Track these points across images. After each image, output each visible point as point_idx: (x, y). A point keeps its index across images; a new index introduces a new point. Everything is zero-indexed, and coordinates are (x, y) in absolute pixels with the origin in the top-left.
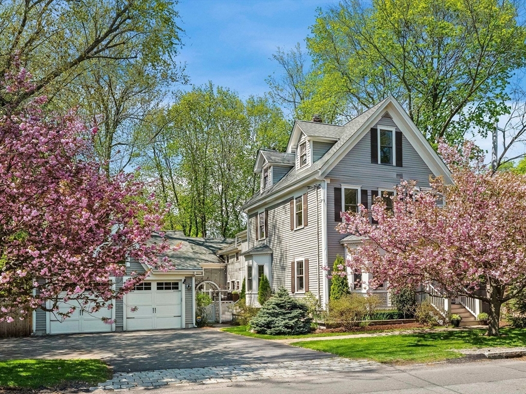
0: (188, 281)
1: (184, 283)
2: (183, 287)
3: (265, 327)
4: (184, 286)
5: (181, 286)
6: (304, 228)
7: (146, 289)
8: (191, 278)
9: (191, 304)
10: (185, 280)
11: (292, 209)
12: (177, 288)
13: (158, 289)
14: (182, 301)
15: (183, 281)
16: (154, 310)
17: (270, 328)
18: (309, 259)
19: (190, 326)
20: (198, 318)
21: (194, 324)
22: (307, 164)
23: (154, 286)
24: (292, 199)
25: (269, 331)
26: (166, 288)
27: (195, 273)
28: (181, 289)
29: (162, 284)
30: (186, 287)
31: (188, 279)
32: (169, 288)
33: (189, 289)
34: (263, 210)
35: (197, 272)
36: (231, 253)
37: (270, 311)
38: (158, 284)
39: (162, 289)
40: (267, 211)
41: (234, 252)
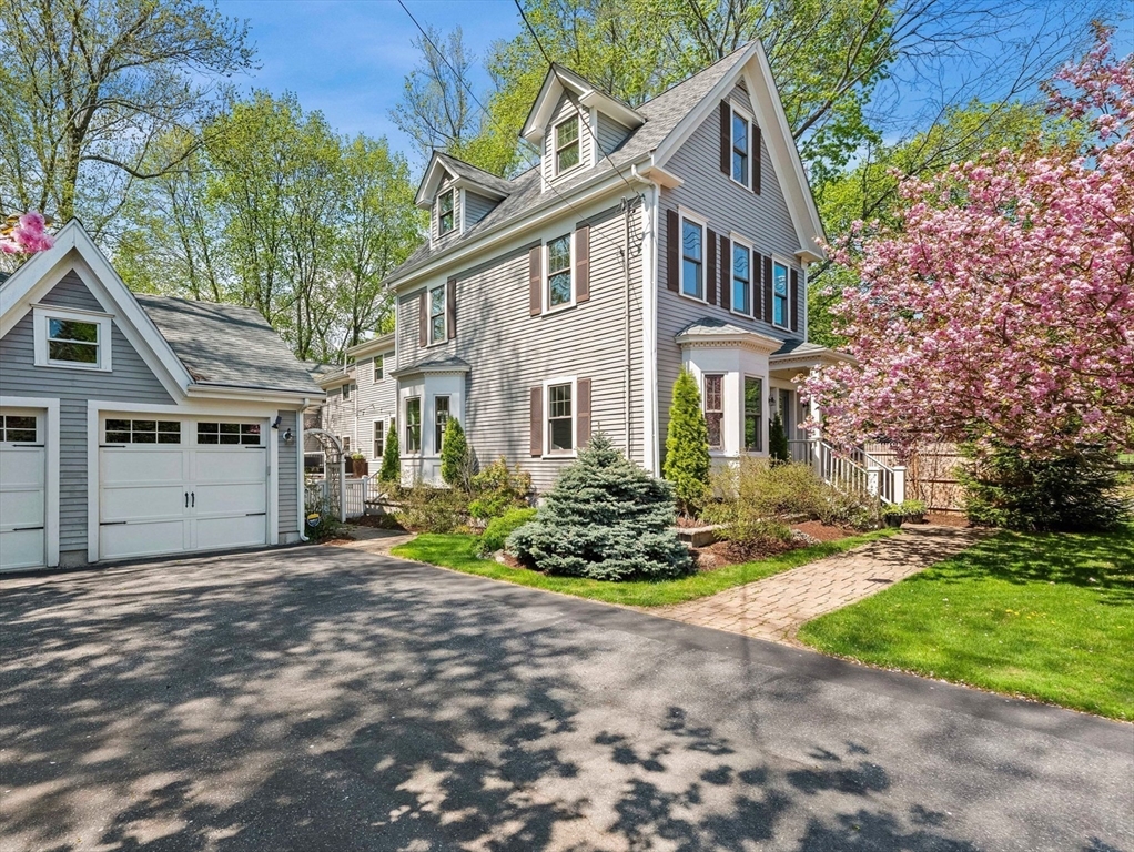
0: (286, 422)
1: (275, 426)
2: (271, 438)
3: (576, 556)
4: (274, 434)
5: (268, 436)
6: (576, 307)
7: (163, 439)
8: (294, 414)
9: (293, 482)
10: (279, 419)
11: (535, 269)
12: (256, 440)
13: (201, 440)
14: (268, 473)
15: (273, 421)
16: (190, 499)
17: (599, 559)
18: (593, 379)
19: (291, 538)
20: (309, 517)
21: (302, 533)
22: (581, 162)
23: (189, 432)
24: (538, 244)
25: (592, 567)
26: (225, 440)
27: (307, 402)
28: (268, 440)
29: (213, 427)
30: (280, 437)
31: (285, 419)
32: (234, 440)
33: (288, 441)
34: (443, 280)
35: (311, 399)
36: (333, 385)
37: (590, 507)
38: (202, 427)
39: (212, 440)
40: (452, 281)
41: (338, 384)
